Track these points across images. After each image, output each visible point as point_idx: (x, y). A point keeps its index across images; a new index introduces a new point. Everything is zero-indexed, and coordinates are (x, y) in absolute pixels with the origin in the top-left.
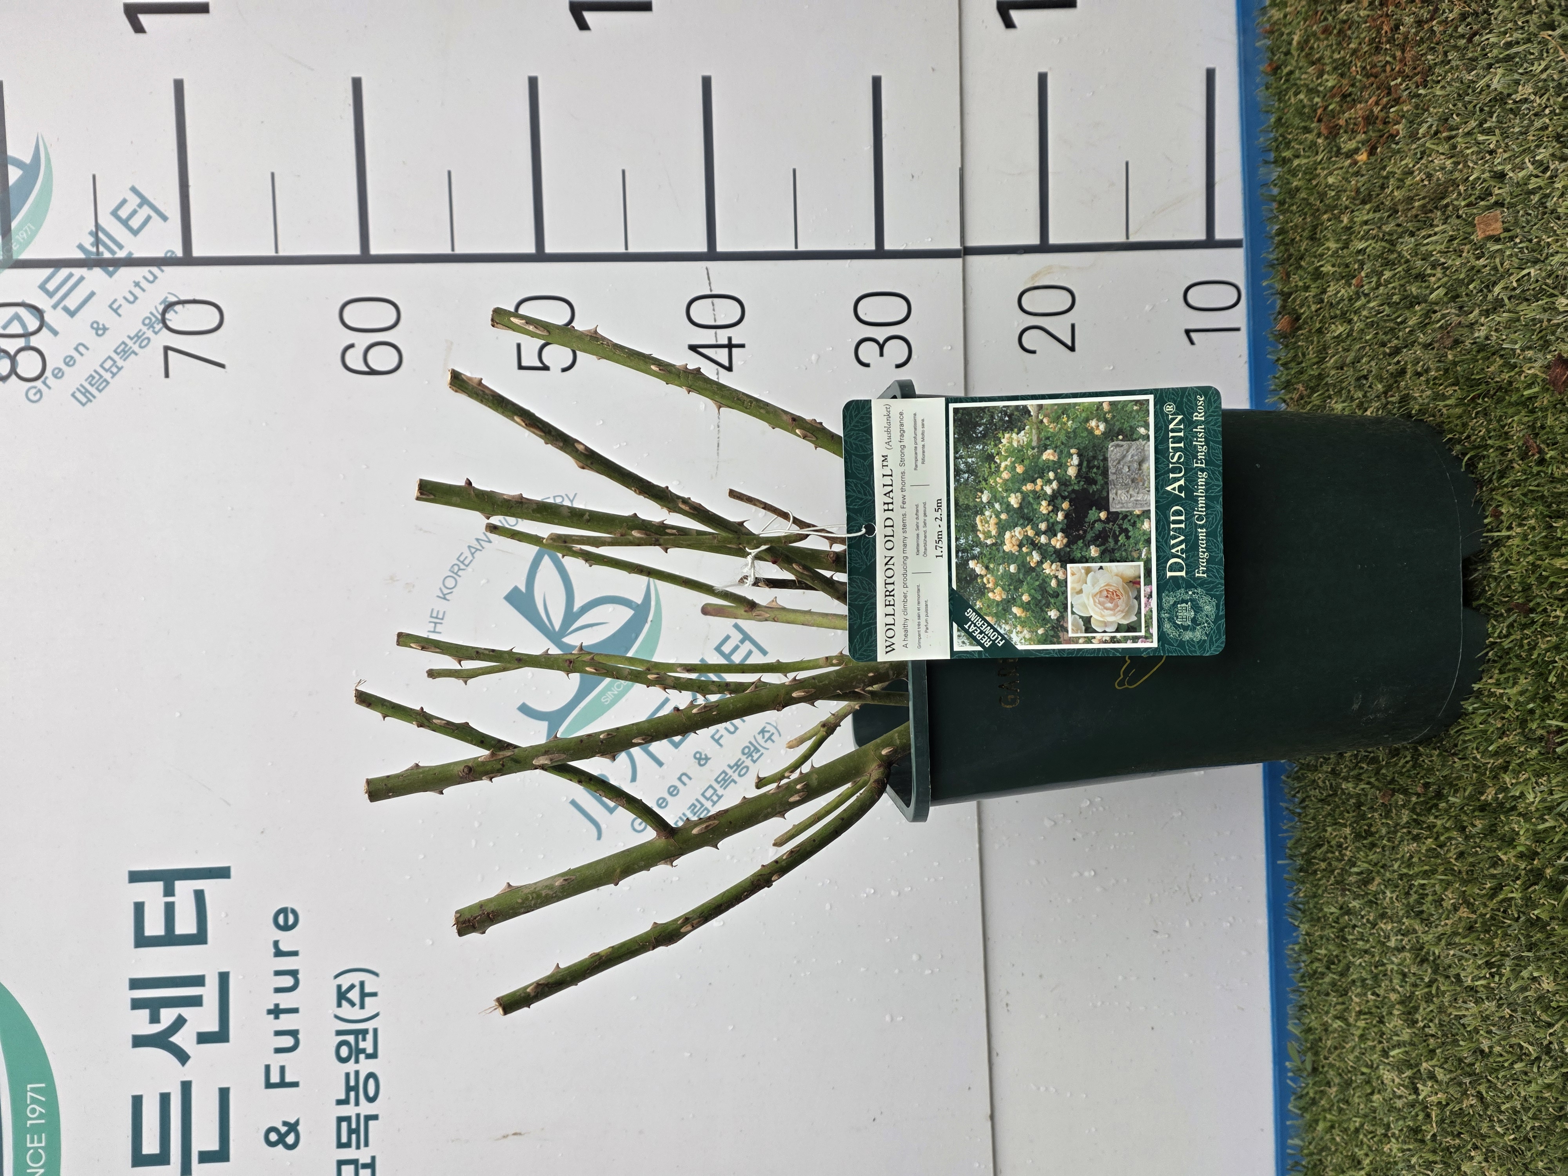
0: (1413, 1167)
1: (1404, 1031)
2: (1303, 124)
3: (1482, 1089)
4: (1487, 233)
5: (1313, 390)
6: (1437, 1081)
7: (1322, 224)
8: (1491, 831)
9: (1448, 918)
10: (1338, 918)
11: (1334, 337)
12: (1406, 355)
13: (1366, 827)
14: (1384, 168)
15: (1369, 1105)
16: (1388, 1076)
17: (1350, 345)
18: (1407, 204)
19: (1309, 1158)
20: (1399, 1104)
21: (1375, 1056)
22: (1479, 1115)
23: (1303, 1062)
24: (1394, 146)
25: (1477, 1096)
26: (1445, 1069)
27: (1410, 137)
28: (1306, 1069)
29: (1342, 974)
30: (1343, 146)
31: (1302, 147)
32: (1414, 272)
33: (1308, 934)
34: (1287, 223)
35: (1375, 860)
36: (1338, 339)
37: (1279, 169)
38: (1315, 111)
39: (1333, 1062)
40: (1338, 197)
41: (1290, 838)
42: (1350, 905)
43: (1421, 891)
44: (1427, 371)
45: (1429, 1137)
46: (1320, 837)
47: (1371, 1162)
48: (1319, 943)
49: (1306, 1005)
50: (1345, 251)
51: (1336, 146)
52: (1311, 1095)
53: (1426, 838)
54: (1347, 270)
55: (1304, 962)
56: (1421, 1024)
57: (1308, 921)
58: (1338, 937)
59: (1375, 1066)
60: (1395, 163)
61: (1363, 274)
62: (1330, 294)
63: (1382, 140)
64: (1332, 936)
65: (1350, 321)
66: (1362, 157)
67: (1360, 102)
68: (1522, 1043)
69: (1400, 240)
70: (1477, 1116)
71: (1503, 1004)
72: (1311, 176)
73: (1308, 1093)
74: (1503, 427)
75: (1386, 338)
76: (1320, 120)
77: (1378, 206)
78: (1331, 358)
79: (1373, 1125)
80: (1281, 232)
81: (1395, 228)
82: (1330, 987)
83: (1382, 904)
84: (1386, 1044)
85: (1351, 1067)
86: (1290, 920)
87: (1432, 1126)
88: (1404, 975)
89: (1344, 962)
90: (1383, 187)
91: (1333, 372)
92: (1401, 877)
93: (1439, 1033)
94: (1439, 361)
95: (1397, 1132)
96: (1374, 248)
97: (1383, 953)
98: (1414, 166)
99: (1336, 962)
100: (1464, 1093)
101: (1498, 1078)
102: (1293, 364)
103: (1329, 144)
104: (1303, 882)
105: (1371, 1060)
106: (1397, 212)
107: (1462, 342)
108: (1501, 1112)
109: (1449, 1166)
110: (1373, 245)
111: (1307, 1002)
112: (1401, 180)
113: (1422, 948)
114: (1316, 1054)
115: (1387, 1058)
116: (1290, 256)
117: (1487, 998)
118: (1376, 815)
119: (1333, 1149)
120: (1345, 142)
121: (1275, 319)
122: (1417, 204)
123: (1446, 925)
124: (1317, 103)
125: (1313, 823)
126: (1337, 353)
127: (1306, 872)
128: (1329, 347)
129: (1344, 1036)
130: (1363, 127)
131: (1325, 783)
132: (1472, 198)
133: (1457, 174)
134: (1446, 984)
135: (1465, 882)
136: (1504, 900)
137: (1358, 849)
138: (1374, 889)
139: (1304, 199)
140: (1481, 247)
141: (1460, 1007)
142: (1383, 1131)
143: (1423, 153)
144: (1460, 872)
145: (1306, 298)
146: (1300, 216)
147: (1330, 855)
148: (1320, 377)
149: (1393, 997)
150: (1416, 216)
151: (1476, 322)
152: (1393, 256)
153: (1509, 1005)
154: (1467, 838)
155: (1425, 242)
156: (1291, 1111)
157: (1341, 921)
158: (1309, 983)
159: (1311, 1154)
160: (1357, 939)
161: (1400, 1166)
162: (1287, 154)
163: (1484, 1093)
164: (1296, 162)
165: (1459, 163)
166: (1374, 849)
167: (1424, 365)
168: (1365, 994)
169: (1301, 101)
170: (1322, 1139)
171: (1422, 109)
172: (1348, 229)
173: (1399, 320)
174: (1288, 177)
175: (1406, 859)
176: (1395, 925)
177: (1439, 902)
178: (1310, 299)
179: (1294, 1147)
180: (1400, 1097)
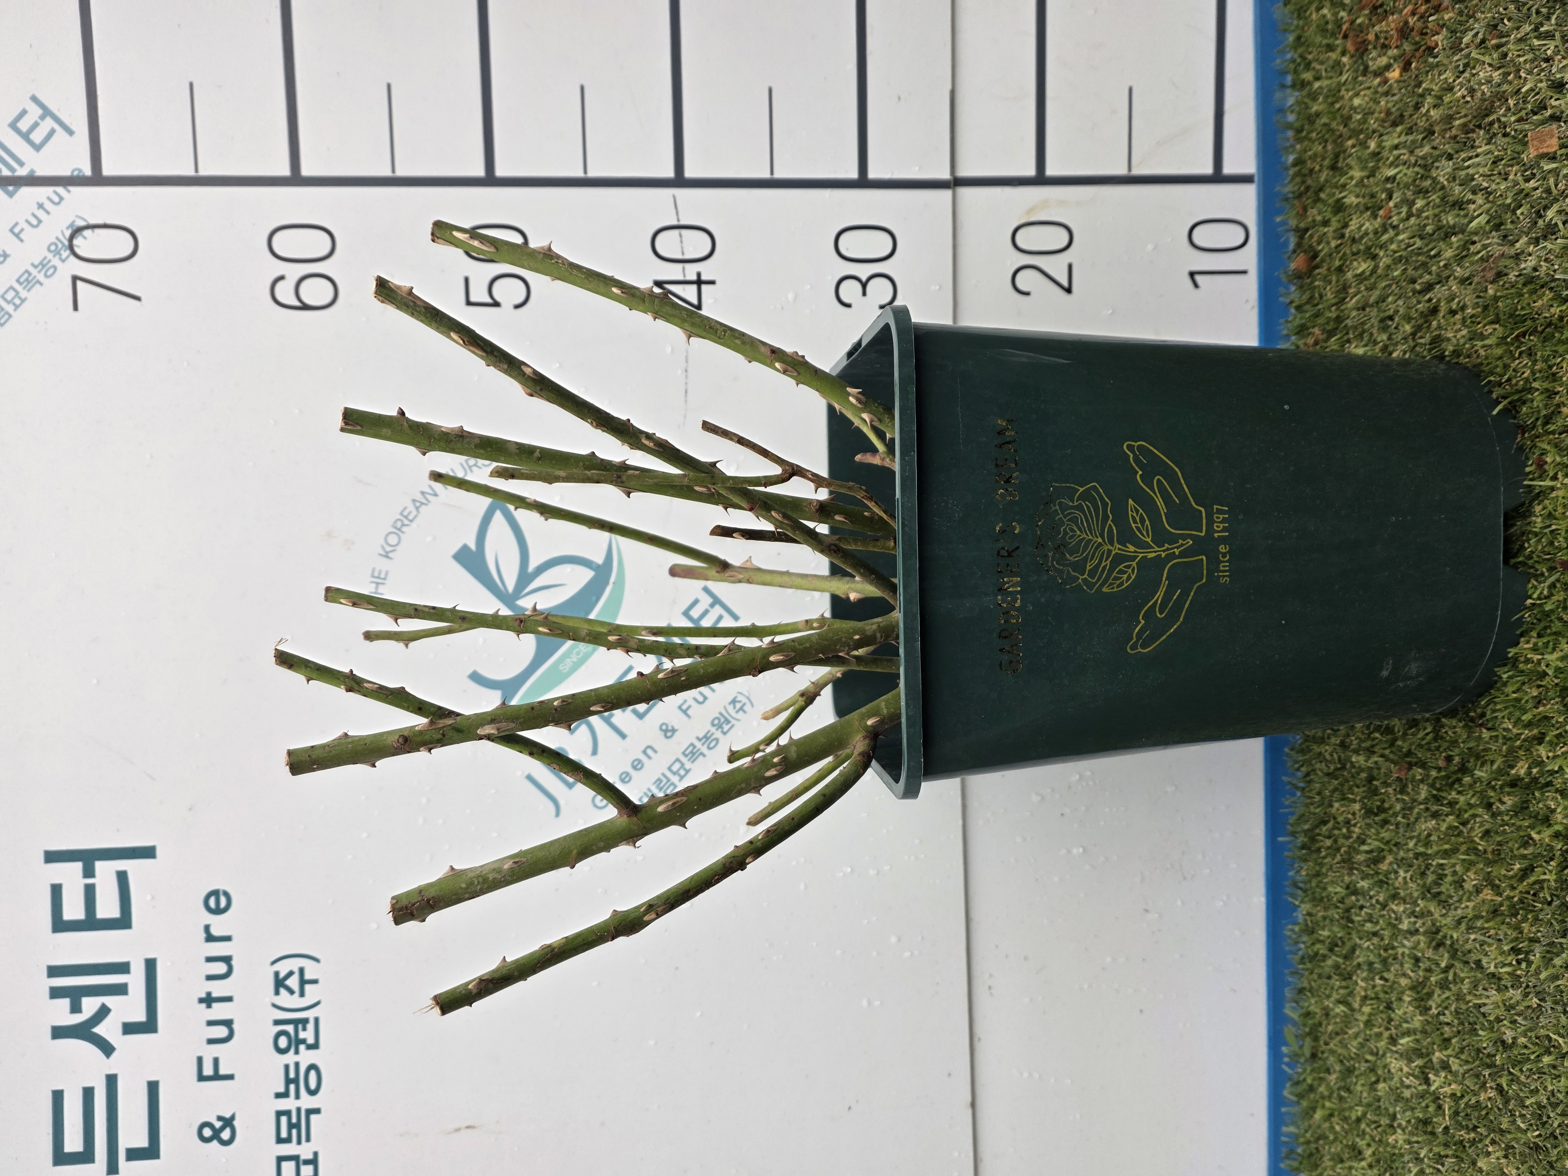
0: (1422, 1160)
1: (1415, 1019)
2: (1325, 42)
3: (1504, 1082)
4: (1541, 151)
5: (1331, 334)
6: (1451, 1072)
7: (1345, 151)
8: (1522, 809)
9: (1469, 900)
10: (1343, 898)
11: (1356, 275)
12: (1439, 292)
13: (1378, 803)
14: (1419, 85)
15: (1373, 1094)
16: (1395, 1064)
17: (1375, 283)
18: (1445, 123)
19: (1305, 1146)
20: (1407, 1094)
21: (1383, 1043)
22: (1499, 1109)
23: (1301, 1047)
24: (1431, 60)
25: (1496, 1089)
26: (1462, 1060)
27: (1451, 48)
28: (1303, 1055)
29: (1346, 957)
30: (1370, 63)
31: (1323, 67)
32: (1451, 199)
33: (1309, 914)
34: (1305, 151)
35: (1387, 838)
36: (1361, 278)
37: (1297, 94)
38: (1340, 27)
39: (1334, 1048)
40: (1364, 121)
41: (1292, 814)
42: (1359, 885)
43: (1440, 871)
44: (1463, 308)
45: (1440, 1130)
46: (1325, 813)
47: (1374, 1154)
48: (1321, 924)
49: (1304, 988)
50: (1371, 180)
51: (1363, 64)
52: (1309, 1081)
53: (1447, 815)
54: (1374, 200)
55: (1304, 943)
56: (1434, 1011)
57: (1310, 901)
58: (1342, 918)
59: (1381, 1053)
60: (1433, 80)
61: (1391, 204)
62: (1353, 228)
63: (1417, 54)
64: (1337, 916)
65: (1374, 257)
66: (1394, 74)
67: (1393, 14)
68: (1551, 1035)
69: (1436, 164)
70: (1496, 1109)
71: (1530, 993)
72: (1334, 99)
73: (1304, 1080)
74: (1550, 367)
75: (1415, 274)
76: (1345, 37)
77: (1411, 128)
78: (1351, 299)
79: (1378, 1115)
80: (1299, 162)
81: (1431, 151)
82: (1333, 970)
83: (1393, 884)
84: (1394, 1031)
85: (1355, 1054)
86: (1290, 899)
87: (1444, 1119)
88: (1417, 960)
89: (1349, 945)
90: (1417, 107)
91: (1354, 313)
92: (1417, 856)
93: (1456, 1021)
94: (1478, 297)
95: (1404, 1123)
96: (1405, 174)
97: (1394, 936)
98: (1454, 81)
99: (1340, 943)
100: (1483, 1086)
101: (1521, 1071)
102: (1307, 307)
103: (1356, 62)
104: (1305, 860)
105: (1376, 1047)
106: (1433, 133)
107: (1506, 275)
108: (1524, 1107)
109: (1462, 1160)
110: (1405, 171)
111: (1306, 985)
112: (1440, 98)
113: (1438, 931)
114: (1316, 1039)
115: (1395, 1046)
116: (1308, 188)
117: (1512, 986)
118: (1390, 790)
119: (1331, 1137)
120: (1374, 59)
121: (1289, 258)
122: (1457, 122)
123: (1468, 907)
124: (1342, 18)
125: (1317, 798)
126: (1358, 292)
127: (1309, 849)
128: (1350, 287)
129: (1347, 1021)
130: (1397, 41)
131: (1332, 755)
132: (1523, 113)
133: (1505, 87)
134: (1466, 970)
135: (1489, 863)
136: (1535, 883)
137: (1369, 826)
138: (1385, 868)
139: (1325, 125)
140: (1531, 167)
141: (1481, 995)
142: (1388, 1122)
143: (1466, 65)
144: (1485, 852)
145: (1325, 234)
146: (1320, 144)
147: (1336, 832)
148: (1339, 320)
149: (1404, 982)
150: (1456, 137)
151: (1523, 252)
152: (1427, 183)
153: (1537, 994)
154: (1494, 815)
155: (1466, 164)
156: (1286, 1098)
157: (1346, 901)
158: (1309, 966)
159: (1308, 1143)
160: (1365, 921)
161: (1406, 1158)
162: (1307, 76)
163: (1505, 1086)
164: (1317, 85)
165: (1509, 74)
166: (1387, 827)
167: (1459, 302)
168: (1373, 979)
169: (1324, 16)
170: (1319, 1127)
171: (1467, 15)
172: (1376, 155)
173: (1432, 253)
174: (1306, 100)
175: (1423, 837)
176: (1408, 906)
177: (1459, 884)
178: (1330, 235)
179: (1288, 1135)
180: (1408, 1087)
